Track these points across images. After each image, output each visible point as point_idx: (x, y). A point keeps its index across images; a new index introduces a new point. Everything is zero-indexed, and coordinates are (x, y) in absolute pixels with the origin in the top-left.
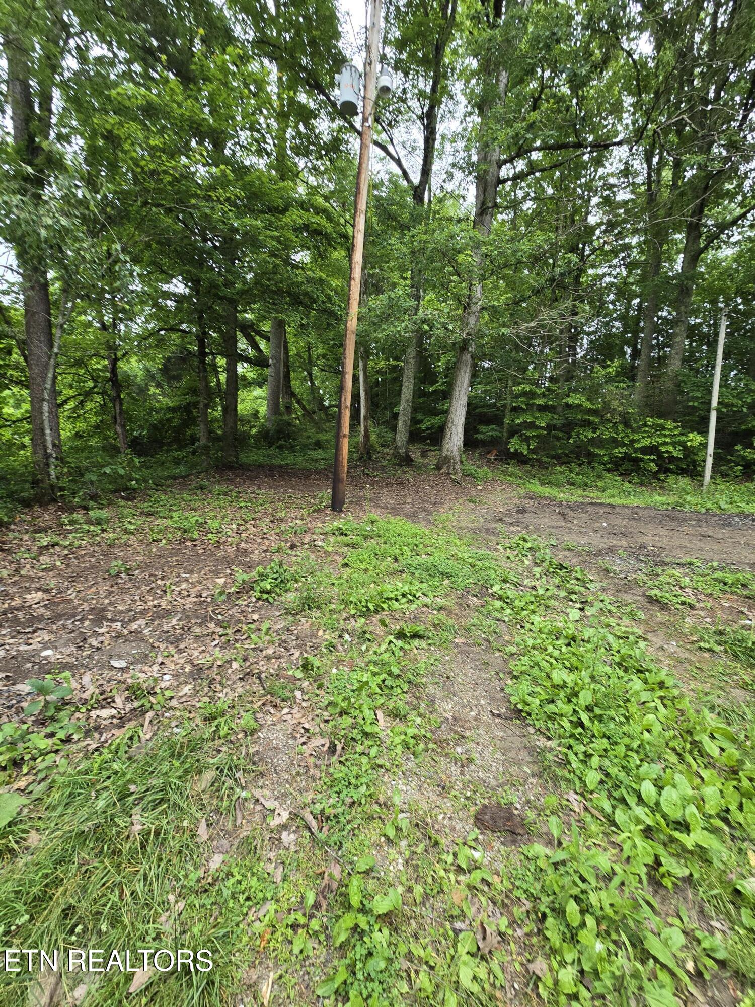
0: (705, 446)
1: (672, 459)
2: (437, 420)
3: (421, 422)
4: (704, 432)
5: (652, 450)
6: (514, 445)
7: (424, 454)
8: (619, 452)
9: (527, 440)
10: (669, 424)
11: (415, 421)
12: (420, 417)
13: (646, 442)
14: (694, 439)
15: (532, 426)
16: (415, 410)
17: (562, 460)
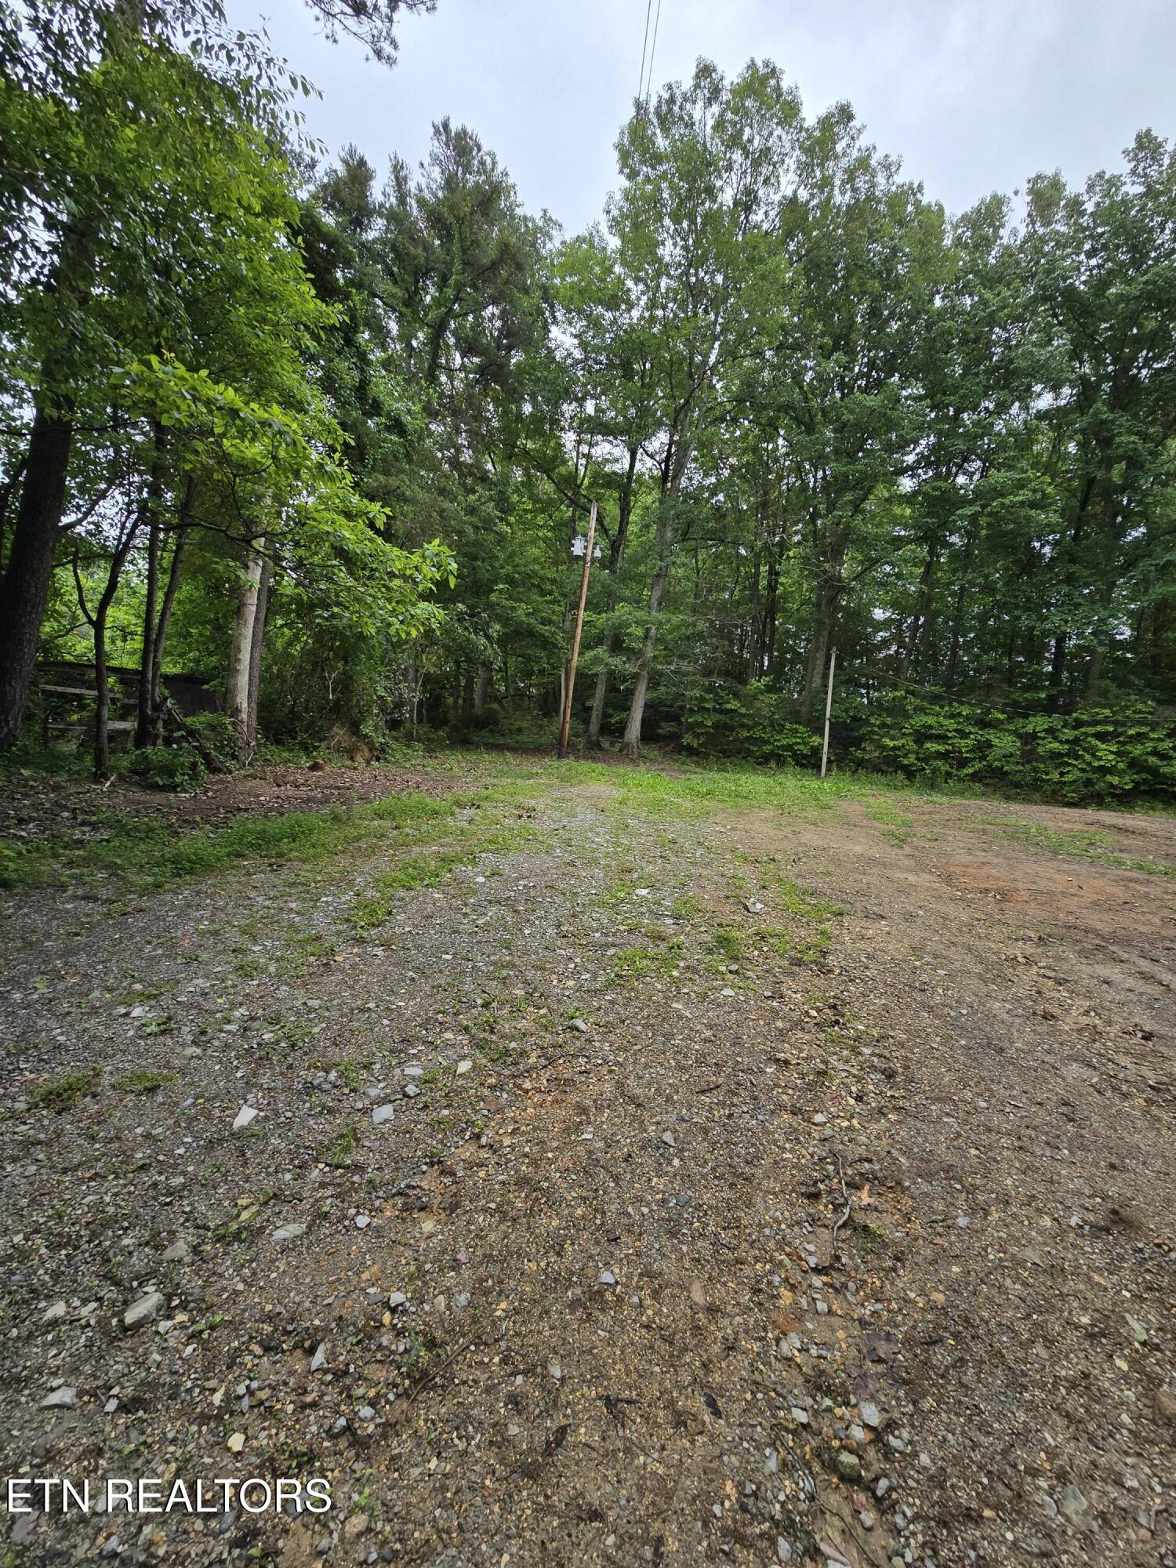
0: (822, 745)
1: (805, 757)
2: (624, 715)
3: (611, 716)
4: (822, 735)
5: (789, 748)
6: (687, 739)
7: (612, 744)
8: (767, 748)
9: (697, 736)
10: (801, 728)
11: (606, 715)
12: (610, 711)
13: (785, 742)
14: (815, 740)
15: (701, 724)
16: (606, 705)
17: (727, 754)
